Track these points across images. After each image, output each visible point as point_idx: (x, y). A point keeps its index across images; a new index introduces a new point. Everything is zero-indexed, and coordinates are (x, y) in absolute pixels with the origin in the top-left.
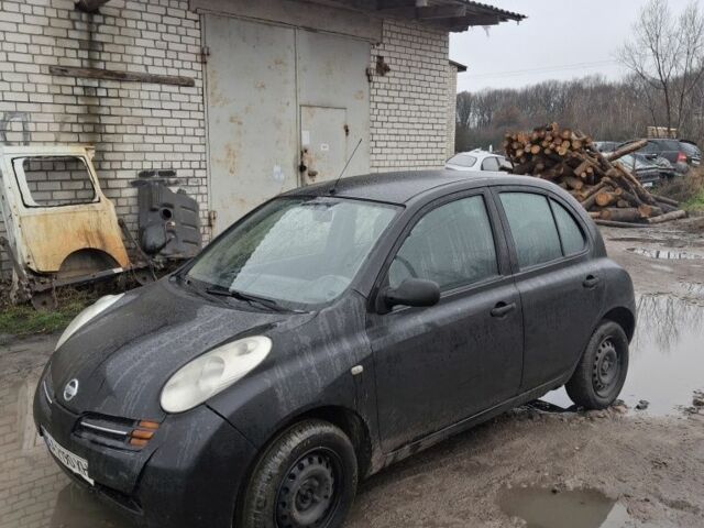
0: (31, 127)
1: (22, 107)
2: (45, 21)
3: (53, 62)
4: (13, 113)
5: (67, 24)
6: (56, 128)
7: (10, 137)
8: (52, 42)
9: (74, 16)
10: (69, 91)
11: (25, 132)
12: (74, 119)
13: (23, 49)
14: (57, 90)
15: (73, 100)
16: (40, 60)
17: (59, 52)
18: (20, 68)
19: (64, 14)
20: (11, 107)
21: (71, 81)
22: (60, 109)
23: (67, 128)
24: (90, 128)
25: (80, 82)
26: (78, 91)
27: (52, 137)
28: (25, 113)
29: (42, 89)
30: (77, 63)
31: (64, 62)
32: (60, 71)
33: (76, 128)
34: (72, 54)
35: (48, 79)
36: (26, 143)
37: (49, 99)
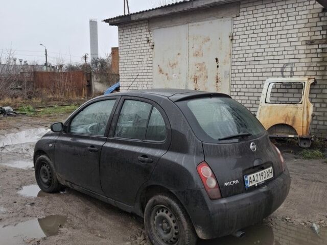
0: (294, 69)
1: (291, 61)
2: (306, 21)
3: (308, 38)
4: (287, 64)
5: (318, 19)
6: (305, 69)
7: (285, 74)
8: (309, 29)
9: (321, 15)
10: (314, 51)
11: (292, 71)
12: (315, 64)
13: (295, 35)
14: (308, 52)
15: (315, 55)
16: (302, 39)
17: (312, 34)
18: (293, 44)
19: (316, 15)
20: (287, 61)
21: (316, 46)
22: (309, 60)
23: (311, 69)
24: (322, 68)
25: (320, 46)
26: (319, 51)
27: (303, 73)
28: (292, 63)
29: (301, 52)
30: (320, 37)
31: (313, 38)
32: (311, 43)
33: (315, 69)
34: (318, 33)
35: (305, 47)
36: (291, 76)
37: (304, 56)
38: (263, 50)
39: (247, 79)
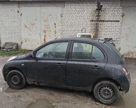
0: (86, 30)
2: (91, 13)
3: (91, 19)
4: (84, 28)
5: (95, 13)
6: (90, 30)
7: (83, 32)
8: (92, 16)
9: (96, 11)
10: (93, 24)
11: (85, 31)
12: (93, 29)
13: (87, 18)
14: (91, 24)
15: (94, 26)
16: (89, 19)
17: (92, 18)
18: (86, 21)
19: (94, 11)
20: (83, 27)
21: (94, 22)
22: (92, 27)
23: (92, 30)
24: (96, 30)
25: (95, 22)
26: (95, 24)
27: (89, 32)
30: (95, 19)
31: (93, 19)
32: (92, 21)
33: (94, 30)
34: (95, 18)
35: (90, 22)
36: (85, 33)
37: (90, 25)
38: (74, 22)
39: (68, 33)
